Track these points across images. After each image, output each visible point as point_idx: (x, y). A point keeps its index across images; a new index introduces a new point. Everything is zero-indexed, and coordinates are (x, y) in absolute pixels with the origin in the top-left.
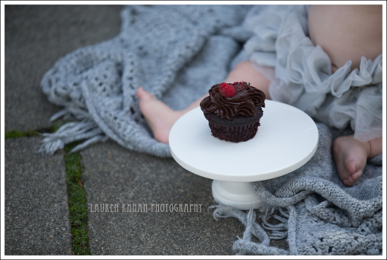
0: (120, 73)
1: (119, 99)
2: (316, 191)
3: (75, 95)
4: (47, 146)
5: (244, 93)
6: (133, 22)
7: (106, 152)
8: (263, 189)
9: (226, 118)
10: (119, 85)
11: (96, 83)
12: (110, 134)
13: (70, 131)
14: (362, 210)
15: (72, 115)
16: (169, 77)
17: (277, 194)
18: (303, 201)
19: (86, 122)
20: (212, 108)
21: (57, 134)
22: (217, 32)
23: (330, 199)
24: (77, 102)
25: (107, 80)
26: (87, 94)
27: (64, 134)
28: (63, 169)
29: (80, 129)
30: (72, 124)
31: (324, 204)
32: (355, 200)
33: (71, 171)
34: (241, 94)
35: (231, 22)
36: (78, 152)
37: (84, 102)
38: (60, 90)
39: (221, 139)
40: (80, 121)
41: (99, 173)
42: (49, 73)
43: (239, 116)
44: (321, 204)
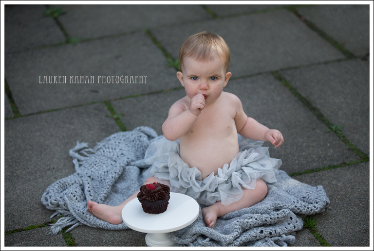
0: (83, 190)
1: (85, 203)
2: (203, 234)
3: (61, 203)
4: (53, 230)
5: (159, 188)
6: (80, 165)
7: (84, 230)
8: (174, 236)
9: (152, 201)
10: (84, 195)
11: (72, 196)
12: (82, 222)
13: (63, 222)
14: (227, 240)
15: (61, 214)
16: (108, 188)
17: (183, 238)
18: (196, 240)
19: (69, 216)
20: (144, 197)
21: (57, 224)
22: (128, 164)
23: (210, 237)
24: (63, 206)
25: (77, 194)
26: (68, 201)
27: (60, 223)
28: (64, 241)
29: (68, 220)
30: (63, 218)
31: (208, 239)
32: (223, 235)
33: (68, 241)
34: (158, 188)
35: (134, 159)
36: (69, 232)
37: (67, 206)
38: (53, 201)
39: (150, 213)
40: (66, 216)
41: (83, 240)
42: (44, 194)
43: (159, 199)
44: (206, 240)
